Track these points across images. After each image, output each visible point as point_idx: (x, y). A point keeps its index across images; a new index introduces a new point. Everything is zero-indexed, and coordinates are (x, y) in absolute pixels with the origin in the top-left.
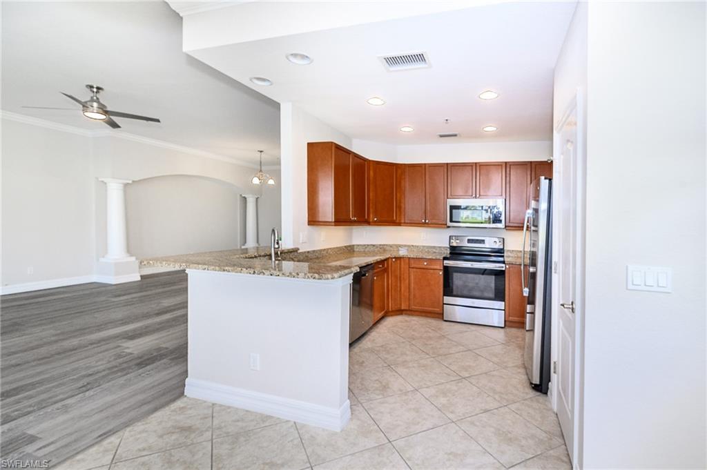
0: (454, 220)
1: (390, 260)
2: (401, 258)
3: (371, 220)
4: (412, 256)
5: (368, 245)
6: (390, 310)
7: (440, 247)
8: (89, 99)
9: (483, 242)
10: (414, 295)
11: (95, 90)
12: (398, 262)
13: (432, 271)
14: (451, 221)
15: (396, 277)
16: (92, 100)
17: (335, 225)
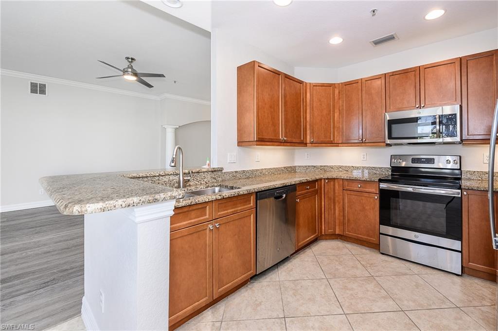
0: (393, 136)
1: (323, 181)
2: (335, 179)
3: (308, 141)
4: (345, 178)
5: (309, 166)
6: (323, 233)
7: (381, 168)
8: (127, 67)
9: (431, 161)
10: (349, 220)
11: (130, 60)
12: (332, 183)
13: (366, 195)
14: (390, 137)
15: (330, 199)
16: (128, 67)
17: (257, 145)
